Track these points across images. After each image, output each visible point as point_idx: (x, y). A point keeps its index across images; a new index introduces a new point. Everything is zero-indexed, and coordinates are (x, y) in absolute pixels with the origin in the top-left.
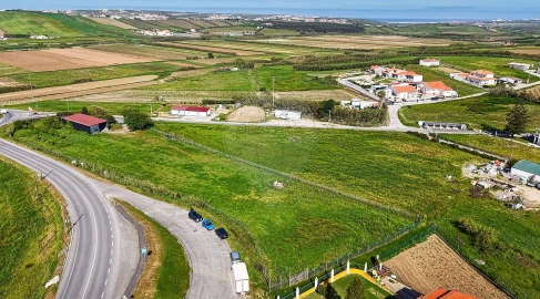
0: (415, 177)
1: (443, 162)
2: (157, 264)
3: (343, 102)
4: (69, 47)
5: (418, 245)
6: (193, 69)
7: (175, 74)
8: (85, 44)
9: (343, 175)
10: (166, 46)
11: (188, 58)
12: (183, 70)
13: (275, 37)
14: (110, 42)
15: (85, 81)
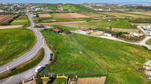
0: (125, 60)
1: (142, 58)
2: (30, 62)
3: (131, 33)
4: (74, 13)
5: (95, 78)
6: (98, 20)
7: (91, 21)
8: (78, 12)
9: (102, 54)
10: (98, 13)
11: (100, 17)
12: (95, 20)
13: (135, 11)
14: (84, 12)
15: (69, 21)
